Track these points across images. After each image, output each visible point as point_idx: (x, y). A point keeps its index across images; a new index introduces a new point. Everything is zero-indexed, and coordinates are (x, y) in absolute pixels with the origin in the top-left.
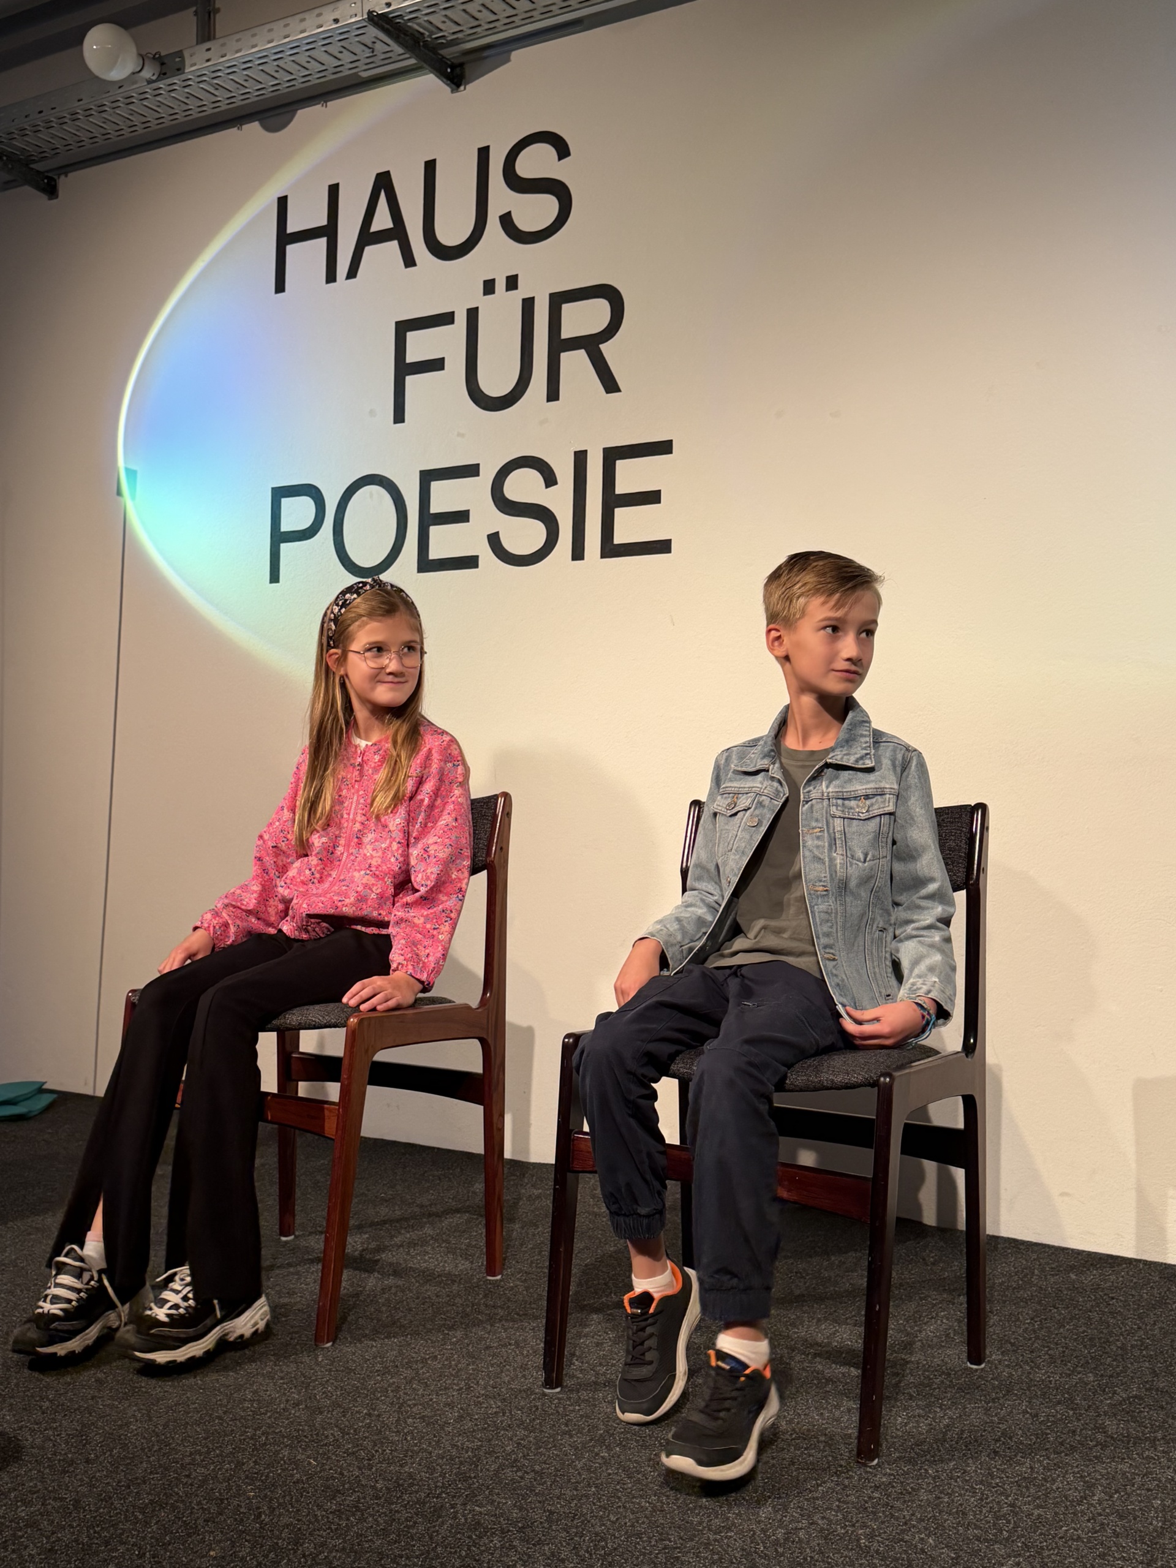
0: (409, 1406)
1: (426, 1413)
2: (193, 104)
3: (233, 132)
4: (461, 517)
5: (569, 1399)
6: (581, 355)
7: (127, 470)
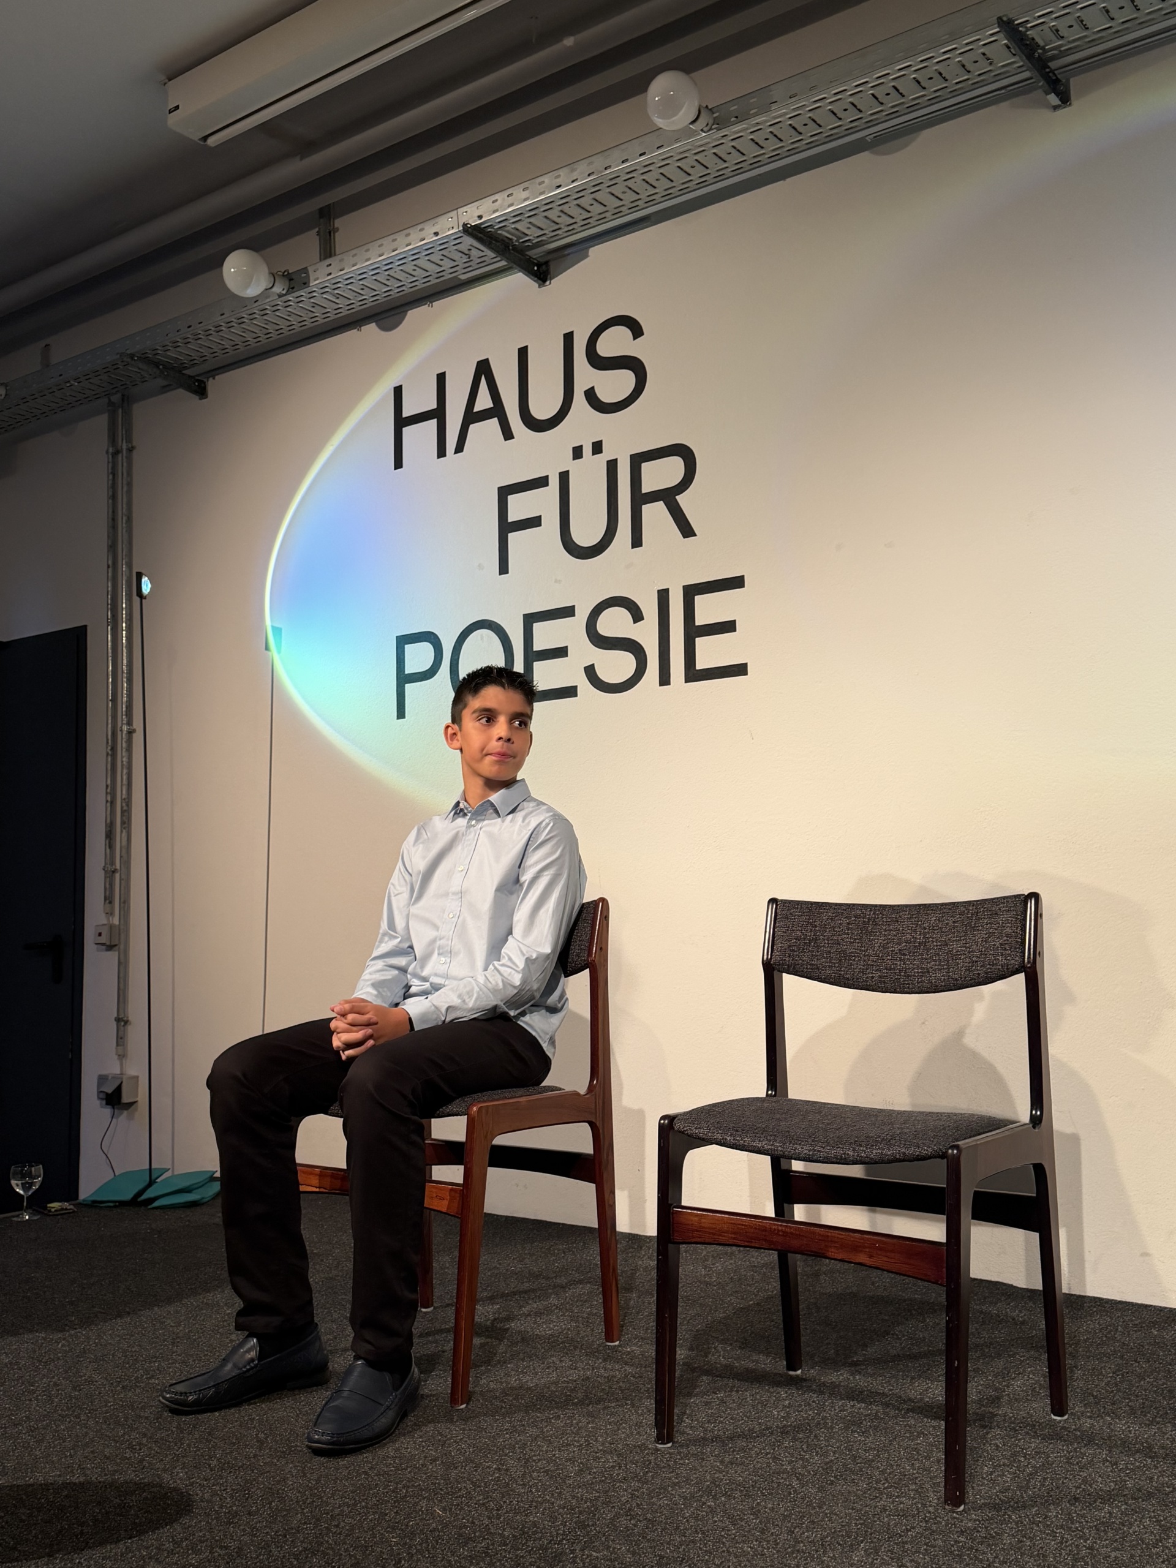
0: (534, 1461)
1: (551, 1467)
2: (318, 312)
3: (352, 334)
4: (561, 652)
5: (679, 1453)
6: (660, 505)
7: (273, 627)
